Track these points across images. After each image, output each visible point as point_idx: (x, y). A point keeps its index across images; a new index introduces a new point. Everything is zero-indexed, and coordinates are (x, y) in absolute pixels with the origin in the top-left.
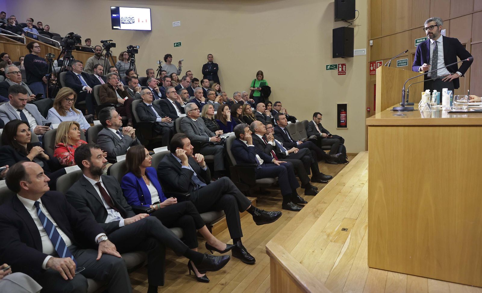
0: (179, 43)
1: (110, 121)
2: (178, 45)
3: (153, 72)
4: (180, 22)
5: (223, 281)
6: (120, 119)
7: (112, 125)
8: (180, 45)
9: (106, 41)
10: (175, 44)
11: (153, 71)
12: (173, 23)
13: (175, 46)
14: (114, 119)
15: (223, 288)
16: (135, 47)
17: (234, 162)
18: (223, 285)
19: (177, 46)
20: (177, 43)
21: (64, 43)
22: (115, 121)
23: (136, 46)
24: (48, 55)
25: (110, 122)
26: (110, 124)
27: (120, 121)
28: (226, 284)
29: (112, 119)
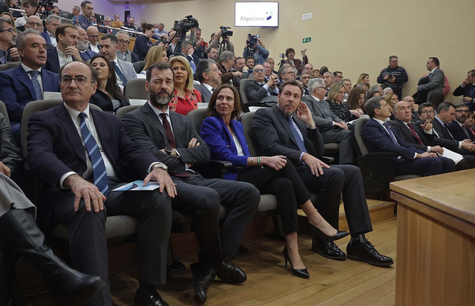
0: (309, 38)
1: (207, 74)
2: (308, 40)
3: (272, 62)
4: (311, 13)
5: (326, 282)
6: (219, 74)
7: (209, 79)
8: (310, 40)
9: (225, 28)
10: (303, 39)
11: (272, 60)
12: (303, 15)
13: (304, 43)
14: (213, 72)
15: (324, 289)
16: (255, 37)
17: (364, 151)
18: (324, 285)
19: (306, 42)
20: (306, 39)
21: (179, 26)
22: (212, 74)
23: (256, 35)
24: (161, 38)
25: (207, 76)
26: (207, 78)
27: (219, 76)
28: (330, 286)
29: (209, 72)
